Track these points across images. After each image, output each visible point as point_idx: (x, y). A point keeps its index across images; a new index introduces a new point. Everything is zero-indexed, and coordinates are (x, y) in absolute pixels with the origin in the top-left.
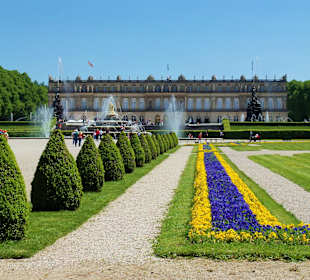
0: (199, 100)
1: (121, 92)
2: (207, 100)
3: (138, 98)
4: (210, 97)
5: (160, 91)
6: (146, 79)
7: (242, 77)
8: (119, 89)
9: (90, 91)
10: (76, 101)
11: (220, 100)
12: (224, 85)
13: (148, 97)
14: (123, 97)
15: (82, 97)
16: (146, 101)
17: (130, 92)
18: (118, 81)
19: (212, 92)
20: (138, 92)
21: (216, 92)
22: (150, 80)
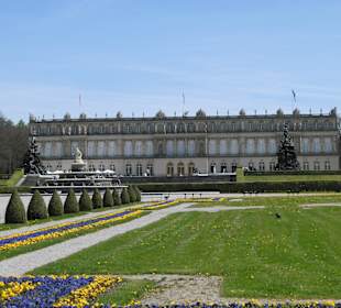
0: (223, 142)
1: (123, 133)
2: (234, 142)
3: (144, 141)
4: (238, 138)
5: (173, 132)
6: (154, 115)
7: (279, 112)
8: (119, 130)
9: (83, 134)
10: (64, 147)
11: (251, 142)
12: (256, 122)
13: (159, 139)
14: (125, 140)
15: (72, 141)
16: (155, 145)
17: (133, 133)
18: (119, 119)
19: (240, 131)
20: (144, 133)
21: (245, 131)
22: (160, 118)
